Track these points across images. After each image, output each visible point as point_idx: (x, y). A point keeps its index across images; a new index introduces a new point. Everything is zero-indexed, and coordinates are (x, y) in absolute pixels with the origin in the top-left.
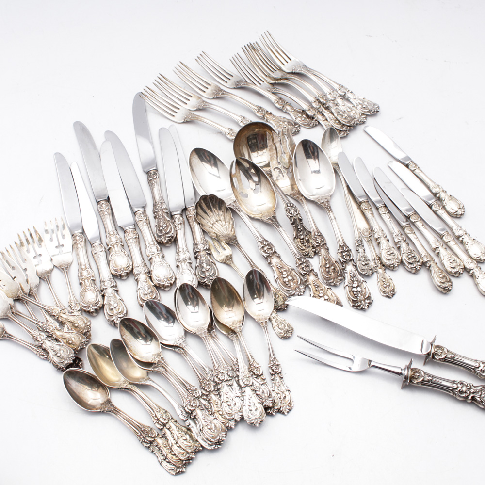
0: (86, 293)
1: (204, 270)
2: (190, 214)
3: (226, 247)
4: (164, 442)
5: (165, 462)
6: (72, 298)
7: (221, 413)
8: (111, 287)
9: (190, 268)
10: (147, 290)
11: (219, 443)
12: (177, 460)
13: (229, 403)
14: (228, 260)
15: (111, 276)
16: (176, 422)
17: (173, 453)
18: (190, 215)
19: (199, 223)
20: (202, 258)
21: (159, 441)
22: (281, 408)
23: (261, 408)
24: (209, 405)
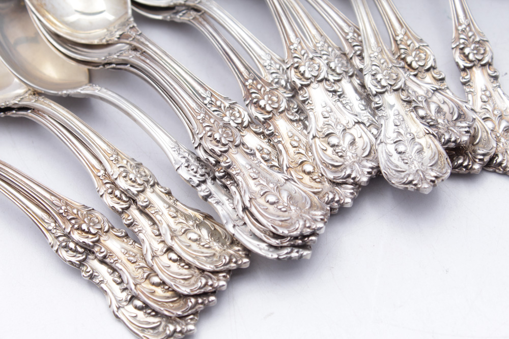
4: (129, 247)
5: (130, 308)
7: (308, 168)
11: (303, 241)
12: (168, 298)
13: (333, 140)
16: (169, 193)
17: (156, 280)
21: (113, 245)
22: (496, 155)
23: (432, 148)
24: (270, 149)
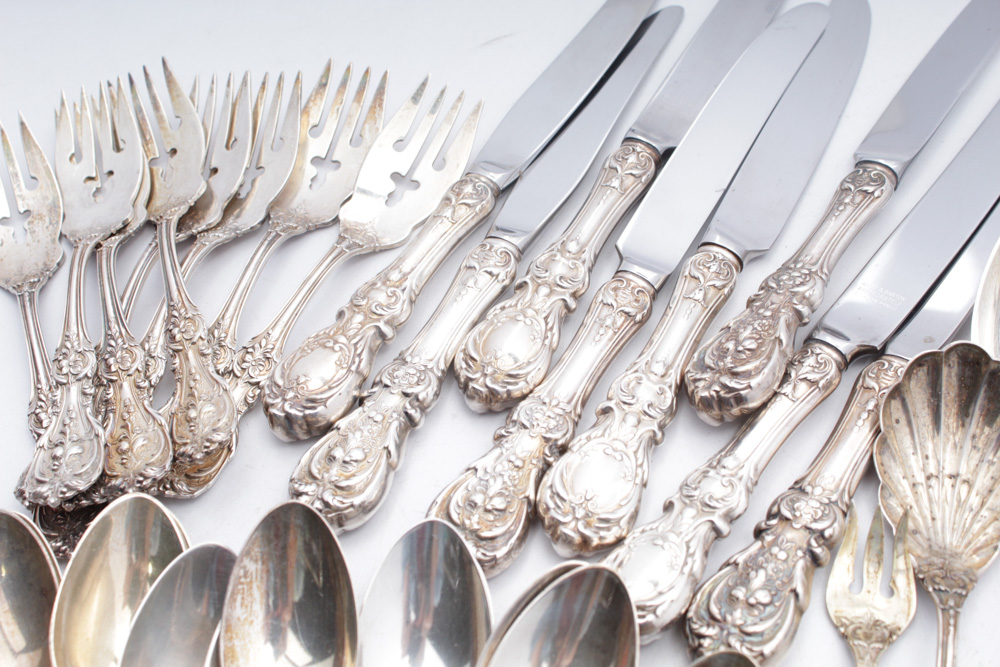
0: (321, 350)
1: (740, 593)
2: (877, 379)
3: (906, 586)
6: (275, 334)
8: (406, 395)
9: (697, 548)
10: (491, 492)
14: (867, 637)
15: (442, 366)
18: (872, 383)
19: (878, 431)
20: (775, 550)
